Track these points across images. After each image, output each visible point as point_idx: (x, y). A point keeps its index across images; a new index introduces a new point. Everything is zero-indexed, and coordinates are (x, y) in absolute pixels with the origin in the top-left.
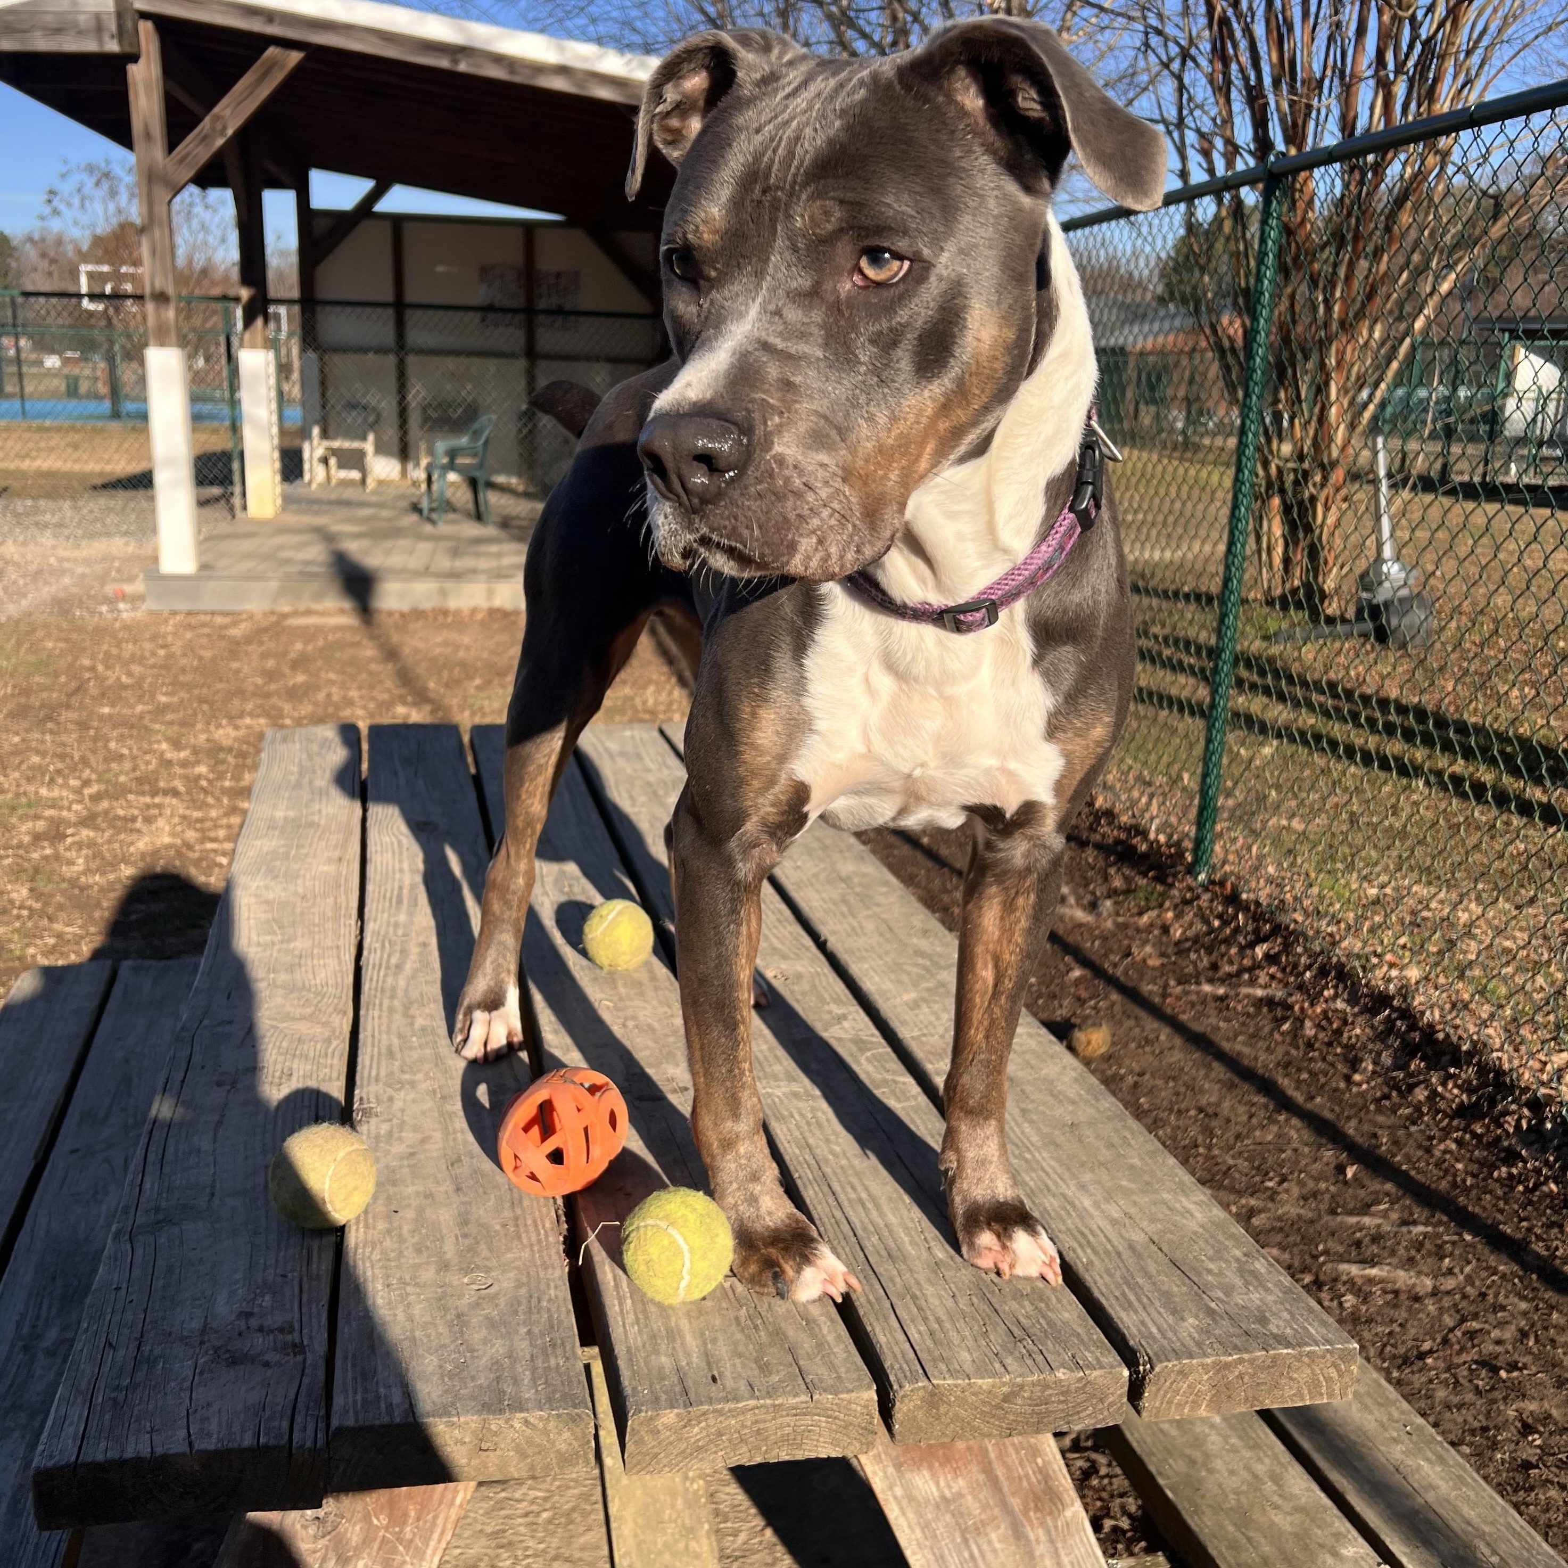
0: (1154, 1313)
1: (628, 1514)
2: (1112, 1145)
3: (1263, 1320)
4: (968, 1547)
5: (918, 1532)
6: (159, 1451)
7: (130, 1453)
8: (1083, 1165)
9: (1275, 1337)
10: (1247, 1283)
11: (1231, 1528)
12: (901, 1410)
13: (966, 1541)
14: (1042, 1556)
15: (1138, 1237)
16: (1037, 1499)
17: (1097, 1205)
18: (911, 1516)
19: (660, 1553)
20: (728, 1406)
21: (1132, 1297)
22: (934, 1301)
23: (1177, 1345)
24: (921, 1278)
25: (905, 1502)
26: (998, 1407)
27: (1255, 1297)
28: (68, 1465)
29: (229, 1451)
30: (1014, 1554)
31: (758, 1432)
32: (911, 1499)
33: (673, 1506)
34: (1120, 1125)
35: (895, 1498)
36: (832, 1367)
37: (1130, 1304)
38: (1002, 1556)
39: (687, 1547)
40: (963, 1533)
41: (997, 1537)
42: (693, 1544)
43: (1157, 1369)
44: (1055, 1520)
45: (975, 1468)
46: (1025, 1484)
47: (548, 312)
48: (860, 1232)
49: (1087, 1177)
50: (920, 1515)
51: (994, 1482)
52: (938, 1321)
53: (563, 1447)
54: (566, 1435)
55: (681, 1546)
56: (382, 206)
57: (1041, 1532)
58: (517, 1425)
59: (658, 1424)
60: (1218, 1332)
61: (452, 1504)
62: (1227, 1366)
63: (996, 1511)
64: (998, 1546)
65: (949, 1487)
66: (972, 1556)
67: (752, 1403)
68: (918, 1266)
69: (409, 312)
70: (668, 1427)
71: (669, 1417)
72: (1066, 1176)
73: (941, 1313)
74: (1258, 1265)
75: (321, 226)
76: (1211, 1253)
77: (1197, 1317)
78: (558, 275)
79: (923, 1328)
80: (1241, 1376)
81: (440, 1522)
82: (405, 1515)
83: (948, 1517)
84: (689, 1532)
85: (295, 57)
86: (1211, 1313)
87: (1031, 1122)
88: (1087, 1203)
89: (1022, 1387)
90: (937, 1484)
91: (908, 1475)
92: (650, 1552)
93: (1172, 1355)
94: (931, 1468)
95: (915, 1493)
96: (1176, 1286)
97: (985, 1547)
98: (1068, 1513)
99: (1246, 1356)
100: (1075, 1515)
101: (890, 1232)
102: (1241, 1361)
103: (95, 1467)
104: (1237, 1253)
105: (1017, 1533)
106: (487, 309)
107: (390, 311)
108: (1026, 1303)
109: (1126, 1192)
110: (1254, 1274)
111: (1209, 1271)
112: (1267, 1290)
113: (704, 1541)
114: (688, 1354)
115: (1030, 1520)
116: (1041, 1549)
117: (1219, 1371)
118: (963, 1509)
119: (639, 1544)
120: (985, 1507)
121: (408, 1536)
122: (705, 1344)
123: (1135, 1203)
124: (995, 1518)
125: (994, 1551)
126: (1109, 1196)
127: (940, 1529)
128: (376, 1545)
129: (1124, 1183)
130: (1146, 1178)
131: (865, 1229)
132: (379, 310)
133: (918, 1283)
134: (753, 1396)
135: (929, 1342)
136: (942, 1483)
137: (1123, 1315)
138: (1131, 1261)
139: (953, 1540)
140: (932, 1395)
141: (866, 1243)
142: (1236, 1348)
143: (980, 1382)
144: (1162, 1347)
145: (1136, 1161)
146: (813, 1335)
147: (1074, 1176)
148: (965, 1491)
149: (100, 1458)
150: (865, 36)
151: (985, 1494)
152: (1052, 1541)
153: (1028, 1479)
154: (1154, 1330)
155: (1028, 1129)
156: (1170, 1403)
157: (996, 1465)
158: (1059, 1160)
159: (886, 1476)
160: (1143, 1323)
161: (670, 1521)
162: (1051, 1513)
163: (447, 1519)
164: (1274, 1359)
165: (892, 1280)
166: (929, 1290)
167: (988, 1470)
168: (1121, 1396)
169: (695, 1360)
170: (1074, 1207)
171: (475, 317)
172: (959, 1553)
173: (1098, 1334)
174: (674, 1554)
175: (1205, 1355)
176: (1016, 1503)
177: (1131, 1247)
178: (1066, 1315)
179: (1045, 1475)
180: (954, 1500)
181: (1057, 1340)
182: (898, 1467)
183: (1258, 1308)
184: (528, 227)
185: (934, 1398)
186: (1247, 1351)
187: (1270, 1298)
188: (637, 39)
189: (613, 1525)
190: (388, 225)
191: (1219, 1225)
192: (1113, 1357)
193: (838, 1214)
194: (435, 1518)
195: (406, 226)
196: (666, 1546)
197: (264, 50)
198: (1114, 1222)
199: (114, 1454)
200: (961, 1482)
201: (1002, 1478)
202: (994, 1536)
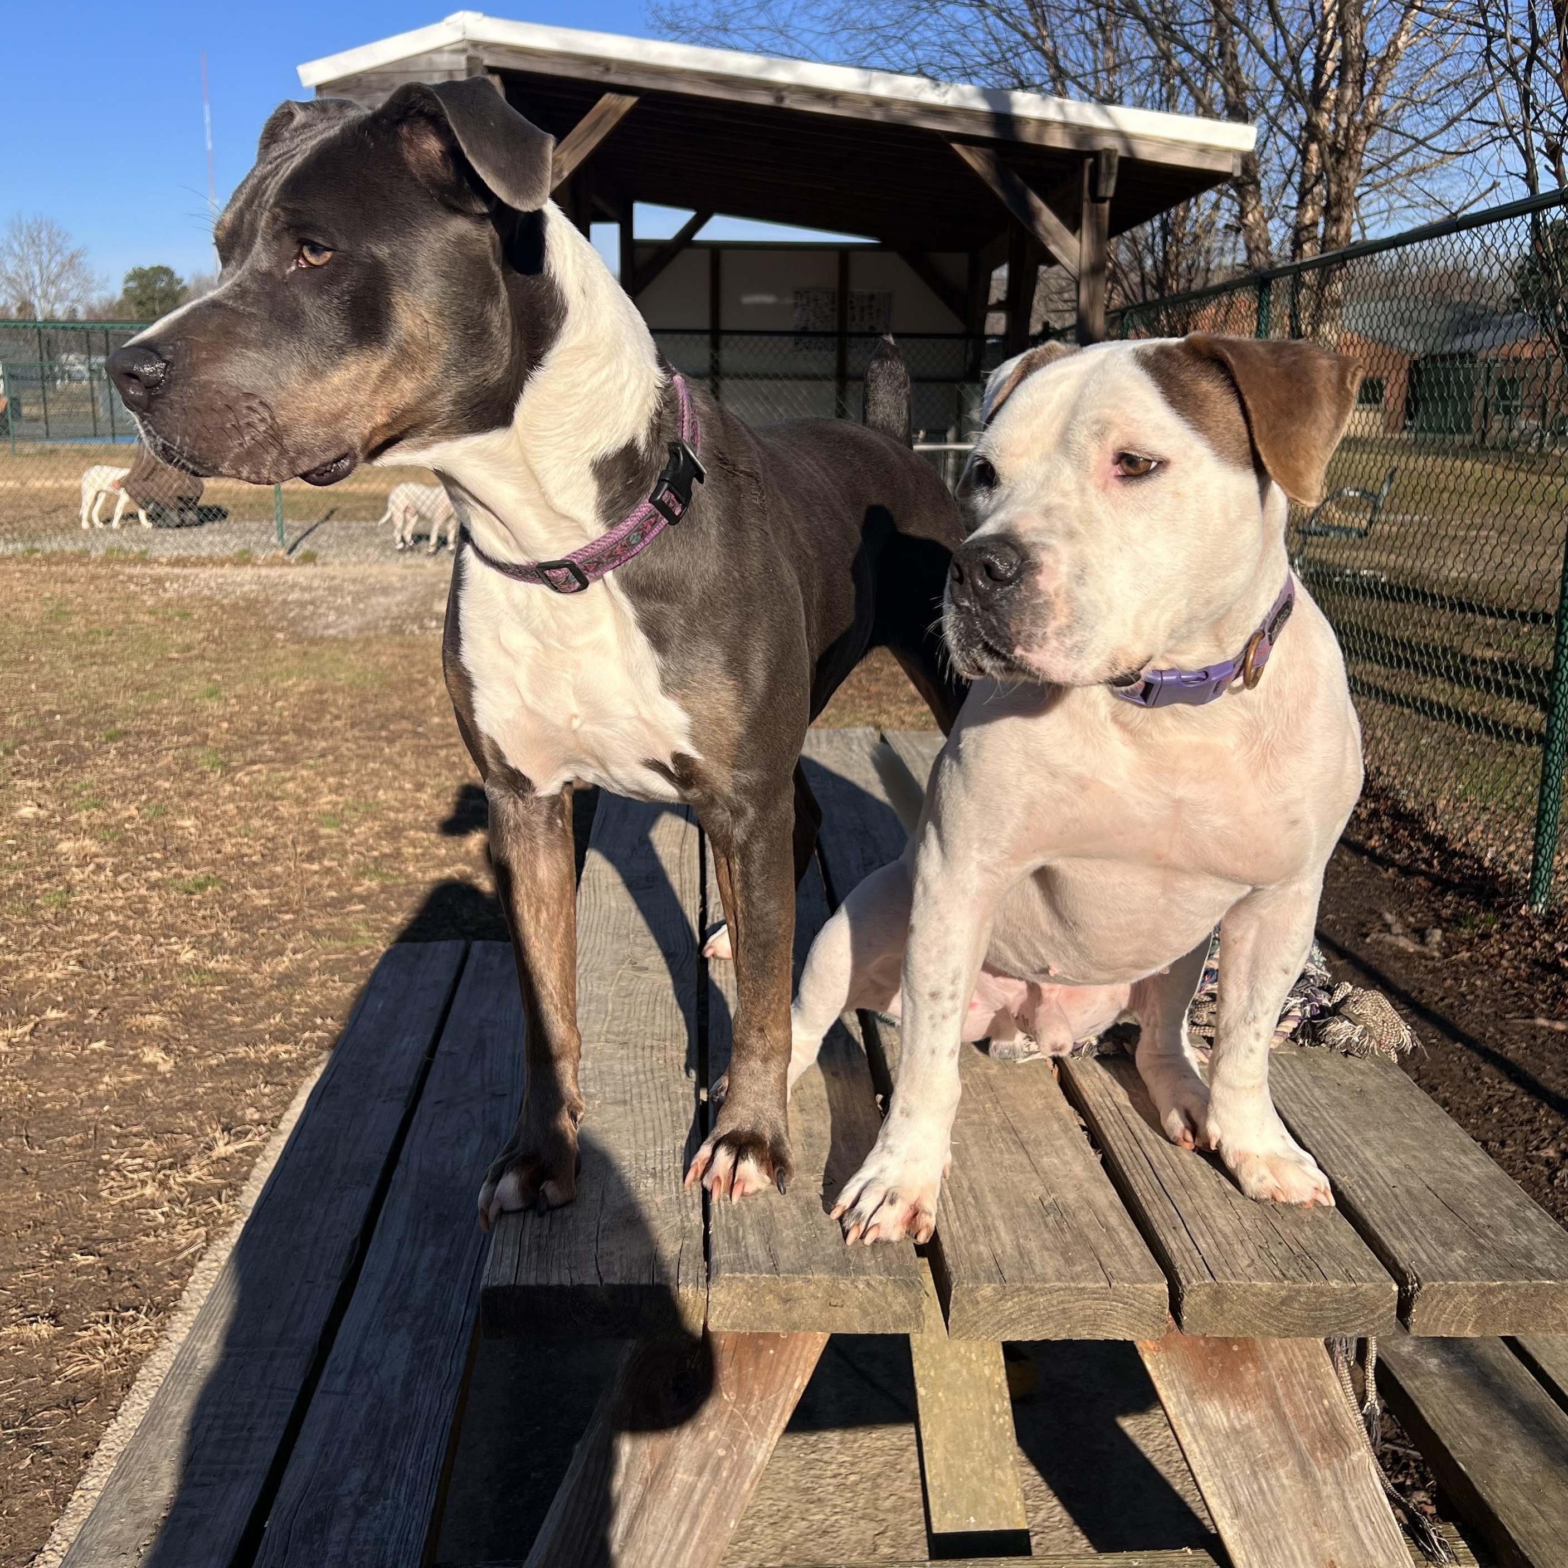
0: (1426, 1246)
1: (939, 1440)
2: (1398, 1110)
3: (1529, 1257)
4: (1256, 1478)
5: (1209, 1459)
6: (577, 1282)
7: (554, 1281)
8: (1368, 1124)
9: (1539, 1270)
10: (1516, 1227)
11: (1523, 1502)
12: (1188, 1304)
13: (1255, 1473)
14: (1329, 1497)
15: (1414, 1184)
16: (1323, 1439)
17: (1379, 1156)
18: (1202, 1443)
19: (968, 1478)
20: (1037, 1286)
21: (1405, 1230)
22: (1221, 1222)
23: (1444, 1271)
24: (1211, 1203)
25: (1197, 1430)
26: (1276, 1309)
27: (1524, 1239)
28: (509, 1286)
29: (630, 1287)
30: (1302, 1492)
31: (1064, 1311)
32: (1202, 1426)
33: (980, 1437)
34: (1407, 1094)
35: (1188, 1424)
36: (1128, 1264)
37: (1403, 1236)
38: (1290, 1494)
39: (993, 1474)
40: (1253, 1464)
41: (1284, 1473)
42: (999, 1473)
43: (1424, 1288)
44: (1342, 1462)
45: (1264, 1403)
46: (1312, 1423)
47: (860, 335)
48: (1156, 1165)
49: (1371, 1134)
50: (1211, 1443)
51: (1282, 1417)
52: (1225, 1236)
53: (898, 1309)
54: (901, 1299)
55: (987, 1472)
56: (700, 236)
57: (1328, 1473)
58: (861, 1286)
59: (978, 1295)
60: (1484, 1262)
61: (791, 1387)
62: (1491, 1291)
63: (1284, 1447)
64: (1286, 1482)
65: (1240, 1419)
66: (1260, 1489)
67: (1059, 1284)
68: (1208, 1193)
69: (724, 339)
70: (985, 1299)
71: (987, 1290)
72: (1351, 1132)
73: (1227, 1230)
74: (1528, 1213)
75: (642, 257)
76: (1484, 1200)
77: (1465, 1249)
78: (872, 297)
79: (1211, 1241)
80: (1504, 1302)
81: (780, 1402)
82: (751, 1394)
83: (1238, 1448)
84: (995, 1461)
85: (630, 101)
86: (1480, 1247)
87: (1322, 1087)
88: (1370, 1155)
89: (1298, 1292)
90: (1228, 1415)
91: (1200, 1403)
92: (959, 1476)
93: (1438, 1277)
94: (1222, 1398)
95: (1207, 1421)
96: (1448, 1225)
97: (1273, 1482)
98: (1354, 1457)
99: (1509, 1283)
100: (1361, 1459)
101: (1184, 1166)
102: (1504, 1287)
103: (527, 1289)
104: (1510, 1202)
105: (1305, 1473)
106: (800, 333)
107: (707, 338)
108: (1307, 1229)
109: (1407, 1149)
110: (1525, 1220)
111: (1481, 1215)
112: (1536, 1233)
113: (1010, 1472)
114: (1003, 1245)
115: (1316, 1460)
116: (1328, 1490)
117: (1483, 1294)
118: (1252, 1442)
119: (949, 1467)
120: (1273, 1443)
121: (753, 1413)
122: (1017, 1238)
123: (1415, 1157)
124: (1283, 1454)
125: (1282, 1486)
126: (1391, 1150)
127: (1230, 1458)
128: (725, 1419)
129: (1407, 1141)
130: (1428, 1138)
131: (1161, 1163)
132: (697, 337)
133: (1207, 1207)
134: (1059, 1280)
135: (1216, 1252)
136: (1232, 1415)
137: (1397, 1244)
138: (1407, 1203)
139: (1243, 1471)
140: (1216, 1292)
141: (1161, 1174)
142: (1501, 1276)
143: (1259, 1284)
144: (1429, 1270)
145: (1420, 1124)
146: (1112, 1239)
147: (1358, 1132)
148: (1254, 1424)
149: (532, 1282)
150: (1188, 48)
151: (1274, 1429)
152: (1338, 1484)
153: (1315, 1420)
154: (1424, 1257)
155: (1317, 1092)
156: (1437, 1320)
157: (1283, 1401)
158: (1346, 1120)
159: (1179, 1402)
160: (1413, 1250)
161: (978, 1450)
162: (1337, 1456)
163: (786, 1400)
164: (1537, 1288)
165: (1183, 1201)
166: (1217, 1212)
167: (1275, 1406)
168: (1391, 1309)
169: (1009, 1250)
170: (1357, 1157)
171: (789, 342)
172: (1249, 1485)
173: (1370, 1255)
174: (981, 1480)
175: (1470, 1279)
176: (1302, 1441)
177: (1408, 1192)
178: (1343, 1240)
179: (1331, 1416)
180: (1243, 1432)
181: (1332, 1257)
182: (1191, 1394)
183: (1525, 1247)
184: (843, 250)
185: (1218, 1296)
186: (1511, 1278)
187: (1538, 1240)
188: (956, 62)
189: (925, 1448)
190: (707, 253)
191: (1495, 1180)
192: (1384, 1274)
193: (1137, 1149)
194: (777, 1398)
195: (725, 254)
196: (974, 1471)
197: (599, 97)
198: (1394, 1171)
199: (543, 1281)
200: (1250, 1415)
201: (1289, 1416)
202: (1282, 1472)
